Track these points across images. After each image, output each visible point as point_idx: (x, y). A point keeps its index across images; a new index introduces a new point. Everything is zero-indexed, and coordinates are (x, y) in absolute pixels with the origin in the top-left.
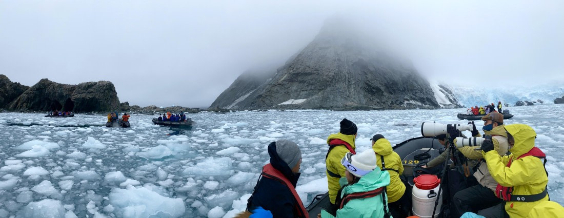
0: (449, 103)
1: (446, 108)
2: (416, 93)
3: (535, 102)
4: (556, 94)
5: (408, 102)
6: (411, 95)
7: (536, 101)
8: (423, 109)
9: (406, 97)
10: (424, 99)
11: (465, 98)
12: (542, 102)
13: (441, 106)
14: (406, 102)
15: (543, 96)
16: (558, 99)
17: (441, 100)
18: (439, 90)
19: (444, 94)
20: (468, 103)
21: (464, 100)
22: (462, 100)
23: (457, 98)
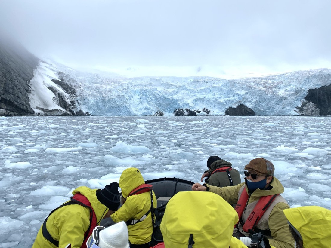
0: (55, 106)
1: (46, 115)
3: (199, 112)
4: (229, 101)
7: (201, 110)
12: (207, 112)
13: (37, 111)
15: (211, 103)
16: (231, 108)
17: (41, 103)
18: (48, 88)
19: (54, 93)
20: (96, 108)
21: (89, 104)
22: (86, 105)
23: (79, 100)
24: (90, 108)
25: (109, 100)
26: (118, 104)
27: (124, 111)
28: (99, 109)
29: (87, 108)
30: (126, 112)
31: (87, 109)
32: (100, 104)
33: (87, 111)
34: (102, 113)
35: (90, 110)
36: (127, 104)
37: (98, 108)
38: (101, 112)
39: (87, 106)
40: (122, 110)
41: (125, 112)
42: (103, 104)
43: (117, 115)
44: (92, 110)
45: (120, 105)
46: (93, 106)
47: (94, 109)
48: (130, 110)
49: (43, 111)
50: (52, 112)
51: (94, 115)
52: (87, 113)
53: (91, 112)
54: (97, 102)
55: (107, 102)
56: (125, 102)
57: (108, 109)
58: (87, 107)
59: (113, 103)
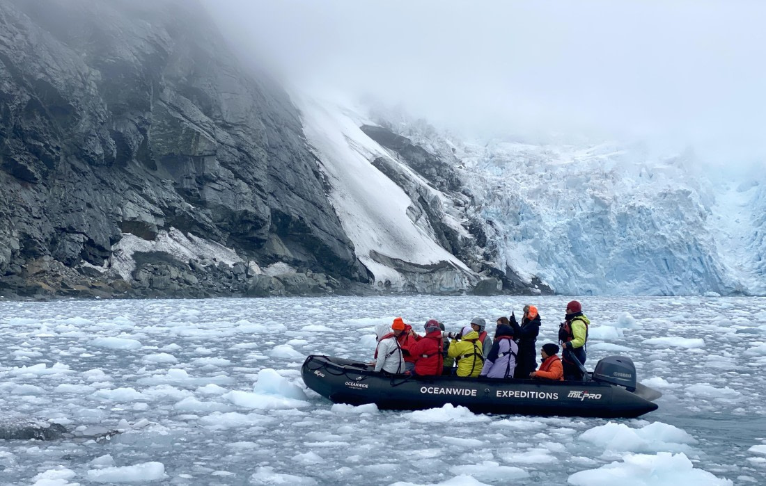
1: (411, 290)
2: (203, 180)
5: (147, 246)
6: (170, 195)
8: (247, 292)
9: (131, 211)
10: (257, 223)
11: (551, 220)
13: (380, 272)
14: (130, 244)
17: (381, 234)
18: (372, 163)
19: (403, 187)
20: (568, 259)
21: (541, 236)
22: (531, 241)
23: (495, 221)
24: (544, 258)
25: (623, 219)
26: (663, 237)
27: (690, 273)
28: (582, 262)
29: (531, 255)
30: (700, 274)
31: (533, 264)
32: (585, 237)
33: (535, 272)
34: (596, 282)
35: (544, 267)
36: (700, 237)
37: (577, 256)
38: (590, 276)
39: (535, 245)
40: (685, 263)
41: (696, 276)
42: (599, 237)
43: (658, 290)
44: (554, 266)
45: (675, 239)
46: (556, 246)
47: (560, 260)
48: (719, 267)
49: (398, 270)
50: (436, 276)
51: (561, 290)
52: (536, 281)
53: (549, 278)
54: (573, 228)
55: (615, 226)
56: (695, 224)
57: (618, 260)
58: (535, 252)
59: (642, 234)
